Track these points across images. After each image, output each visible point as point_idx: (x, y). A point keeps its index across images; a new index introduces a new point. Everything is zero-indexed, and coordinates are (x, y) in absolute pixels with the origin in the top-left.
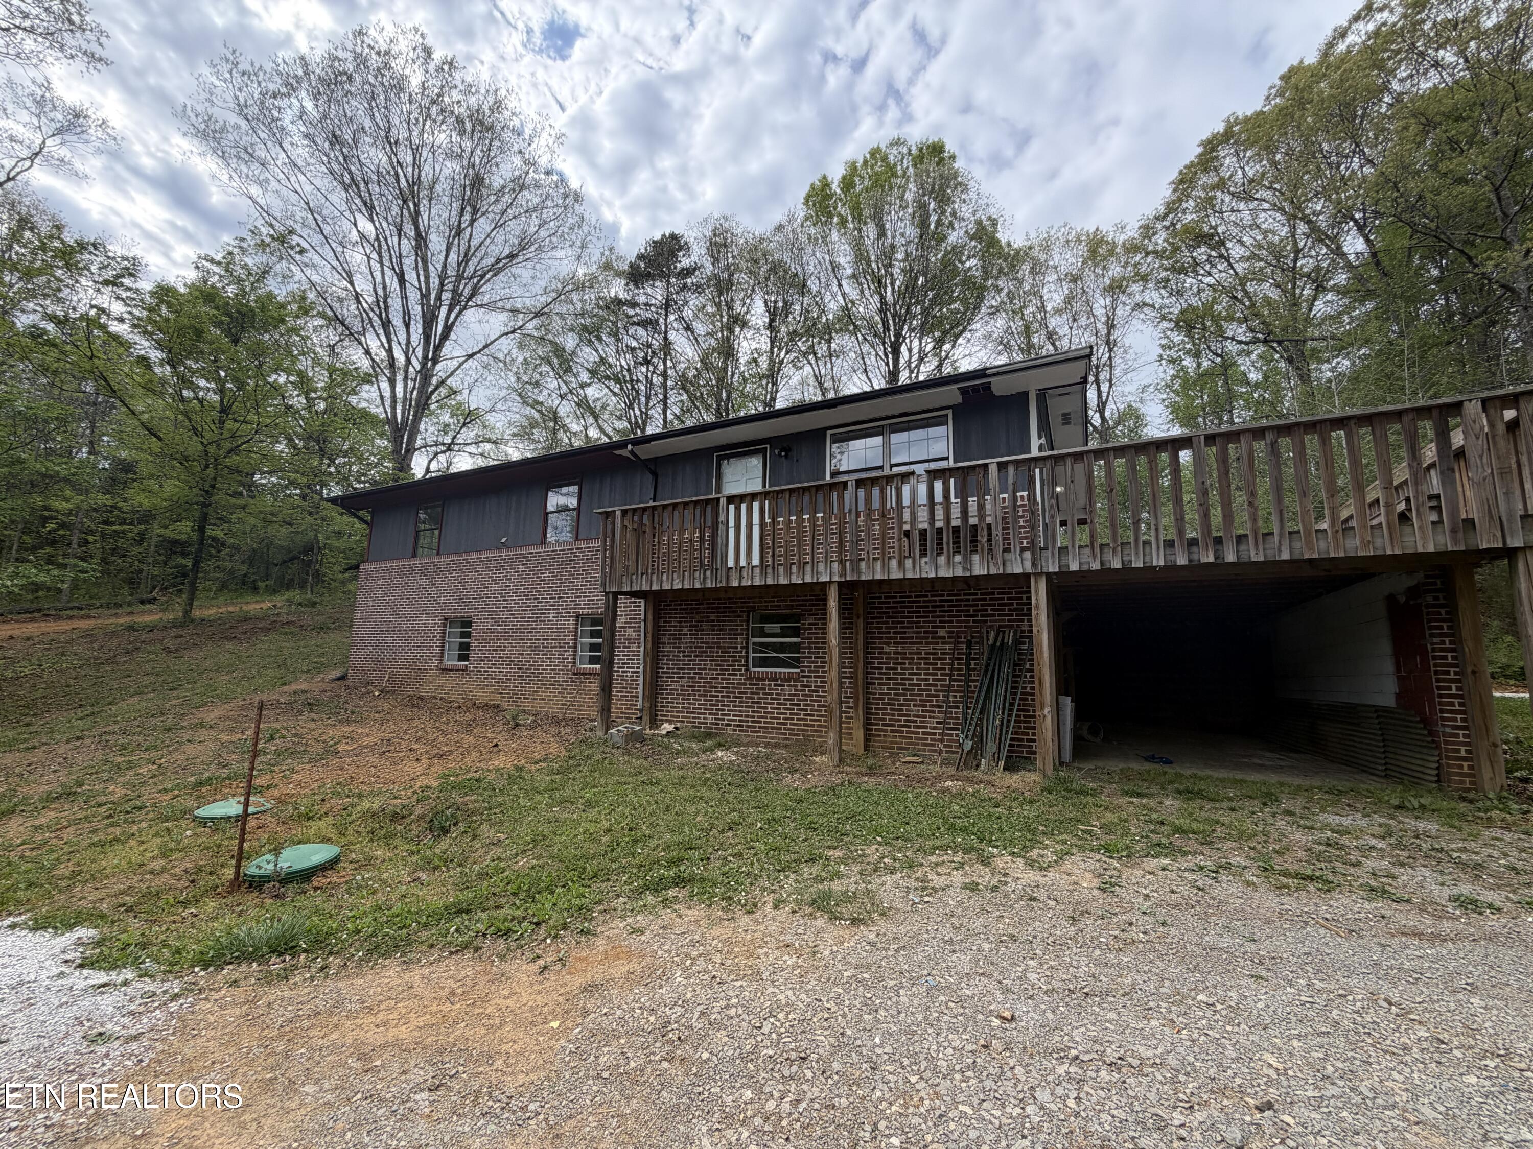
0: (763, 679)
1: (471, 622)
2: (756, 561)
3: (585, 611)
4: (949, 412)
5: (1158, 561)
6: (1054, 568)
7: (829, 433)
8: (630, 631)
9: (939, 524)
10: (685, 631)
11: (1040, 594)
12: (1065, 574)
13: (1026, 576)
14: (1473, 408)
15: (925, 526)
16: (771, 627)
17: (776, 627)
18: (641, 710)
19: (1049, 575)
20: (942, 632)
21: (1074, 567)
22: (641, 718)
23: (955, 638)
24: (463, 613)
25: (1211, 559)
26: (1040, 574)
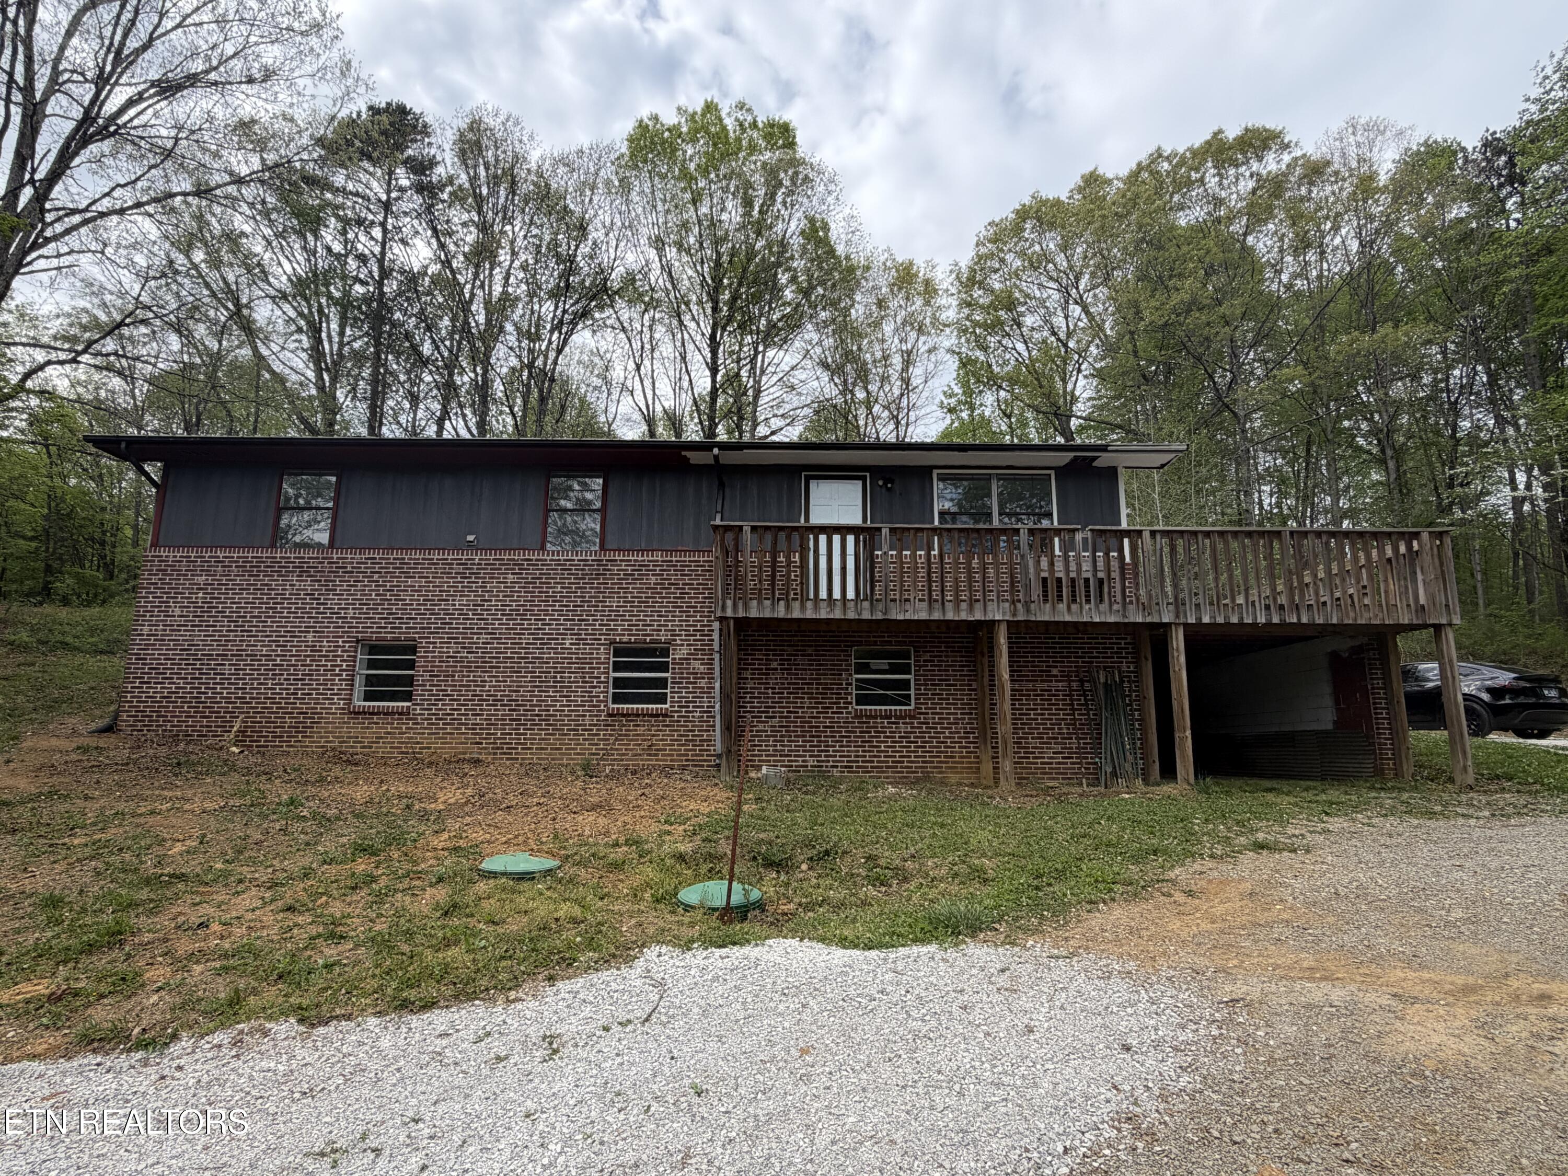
0: (875, 717)
1: (415, 647)
2: (851, 594)
3: (625, 639)
4: (1052, 473)
5: (1261, 620)
6: (1192, 620)
7: (935, 472)
8: (697, 664)
9: (1073, 575)
10: (774, 665)
11: (1178, 641)
12: (1199, 624)
13: (1168, 625)
14: (1425, 536)
15: (1089, 575)
16: (875, 663)
17: (884, 663)
18: (719, 756)
19: (1186, 625)
20: (1055, 672)
21: (1206, 620)
22: (718, 765)
23: (1067, 677)
24: (402, 633)
25: (1295, 620)
26: (1179, 624)
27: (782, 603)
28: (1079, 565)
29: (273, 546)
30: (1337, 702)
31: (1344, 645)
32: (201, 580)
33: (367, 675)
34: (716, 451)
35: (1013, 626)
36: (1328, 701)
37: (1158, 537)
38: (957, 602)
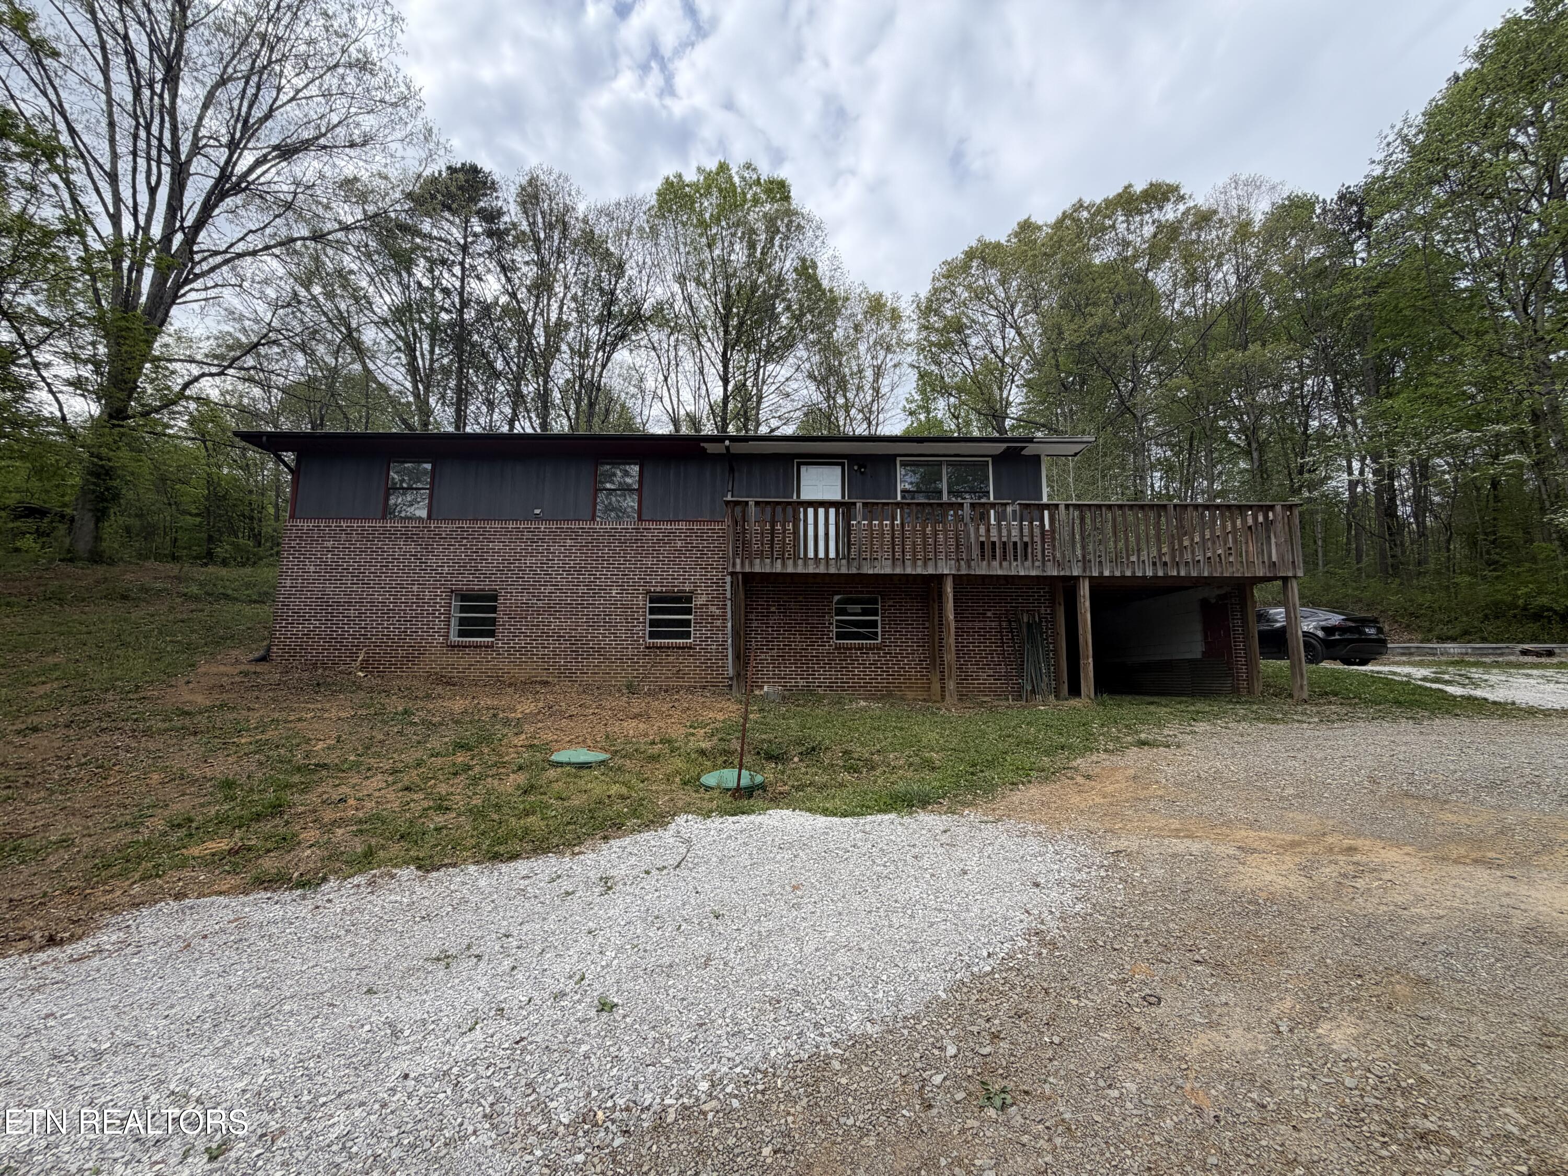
0: (851, 649)
1: (496, 596)
2: (832, 554)
3: (659, 589)
4: (990, 459)
5: (1149, 573)
6: (1096, 574)
7: (899, 459)
8: (713, 609)
9: (1004, 539)
10: (773, 609)
11: (1085, 590)
12: (1101, 577)
13: (1078, 578)
14: (1278, 508)
15: (1017, 539)
16: (850, 608)
17: (858, 608)
18: (731, 679)
19: (1091, 578)
20: (989, 614)
21: (1107, 573)
22: (731, 686)
23: (998, 618)
24: (486, 586)
25: (1175, 574)
26: (1084, 577)
27: (779, 561)
28: (1009, 532)
29: (384, 518)
30: (1206, 637)
31: (1212, 594)
32: (330, 544)
33: (461, 618)
34: (727, 443)
35: (958, 579)
36: (1199, 637)
37: (1071, 509)
38: (915, 560)
